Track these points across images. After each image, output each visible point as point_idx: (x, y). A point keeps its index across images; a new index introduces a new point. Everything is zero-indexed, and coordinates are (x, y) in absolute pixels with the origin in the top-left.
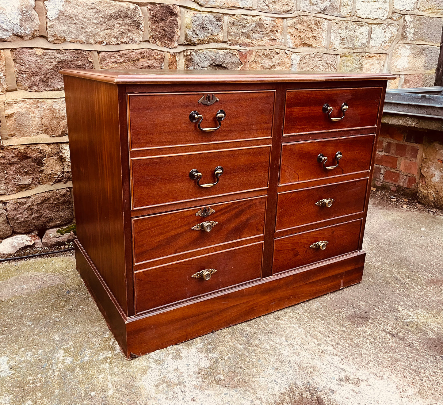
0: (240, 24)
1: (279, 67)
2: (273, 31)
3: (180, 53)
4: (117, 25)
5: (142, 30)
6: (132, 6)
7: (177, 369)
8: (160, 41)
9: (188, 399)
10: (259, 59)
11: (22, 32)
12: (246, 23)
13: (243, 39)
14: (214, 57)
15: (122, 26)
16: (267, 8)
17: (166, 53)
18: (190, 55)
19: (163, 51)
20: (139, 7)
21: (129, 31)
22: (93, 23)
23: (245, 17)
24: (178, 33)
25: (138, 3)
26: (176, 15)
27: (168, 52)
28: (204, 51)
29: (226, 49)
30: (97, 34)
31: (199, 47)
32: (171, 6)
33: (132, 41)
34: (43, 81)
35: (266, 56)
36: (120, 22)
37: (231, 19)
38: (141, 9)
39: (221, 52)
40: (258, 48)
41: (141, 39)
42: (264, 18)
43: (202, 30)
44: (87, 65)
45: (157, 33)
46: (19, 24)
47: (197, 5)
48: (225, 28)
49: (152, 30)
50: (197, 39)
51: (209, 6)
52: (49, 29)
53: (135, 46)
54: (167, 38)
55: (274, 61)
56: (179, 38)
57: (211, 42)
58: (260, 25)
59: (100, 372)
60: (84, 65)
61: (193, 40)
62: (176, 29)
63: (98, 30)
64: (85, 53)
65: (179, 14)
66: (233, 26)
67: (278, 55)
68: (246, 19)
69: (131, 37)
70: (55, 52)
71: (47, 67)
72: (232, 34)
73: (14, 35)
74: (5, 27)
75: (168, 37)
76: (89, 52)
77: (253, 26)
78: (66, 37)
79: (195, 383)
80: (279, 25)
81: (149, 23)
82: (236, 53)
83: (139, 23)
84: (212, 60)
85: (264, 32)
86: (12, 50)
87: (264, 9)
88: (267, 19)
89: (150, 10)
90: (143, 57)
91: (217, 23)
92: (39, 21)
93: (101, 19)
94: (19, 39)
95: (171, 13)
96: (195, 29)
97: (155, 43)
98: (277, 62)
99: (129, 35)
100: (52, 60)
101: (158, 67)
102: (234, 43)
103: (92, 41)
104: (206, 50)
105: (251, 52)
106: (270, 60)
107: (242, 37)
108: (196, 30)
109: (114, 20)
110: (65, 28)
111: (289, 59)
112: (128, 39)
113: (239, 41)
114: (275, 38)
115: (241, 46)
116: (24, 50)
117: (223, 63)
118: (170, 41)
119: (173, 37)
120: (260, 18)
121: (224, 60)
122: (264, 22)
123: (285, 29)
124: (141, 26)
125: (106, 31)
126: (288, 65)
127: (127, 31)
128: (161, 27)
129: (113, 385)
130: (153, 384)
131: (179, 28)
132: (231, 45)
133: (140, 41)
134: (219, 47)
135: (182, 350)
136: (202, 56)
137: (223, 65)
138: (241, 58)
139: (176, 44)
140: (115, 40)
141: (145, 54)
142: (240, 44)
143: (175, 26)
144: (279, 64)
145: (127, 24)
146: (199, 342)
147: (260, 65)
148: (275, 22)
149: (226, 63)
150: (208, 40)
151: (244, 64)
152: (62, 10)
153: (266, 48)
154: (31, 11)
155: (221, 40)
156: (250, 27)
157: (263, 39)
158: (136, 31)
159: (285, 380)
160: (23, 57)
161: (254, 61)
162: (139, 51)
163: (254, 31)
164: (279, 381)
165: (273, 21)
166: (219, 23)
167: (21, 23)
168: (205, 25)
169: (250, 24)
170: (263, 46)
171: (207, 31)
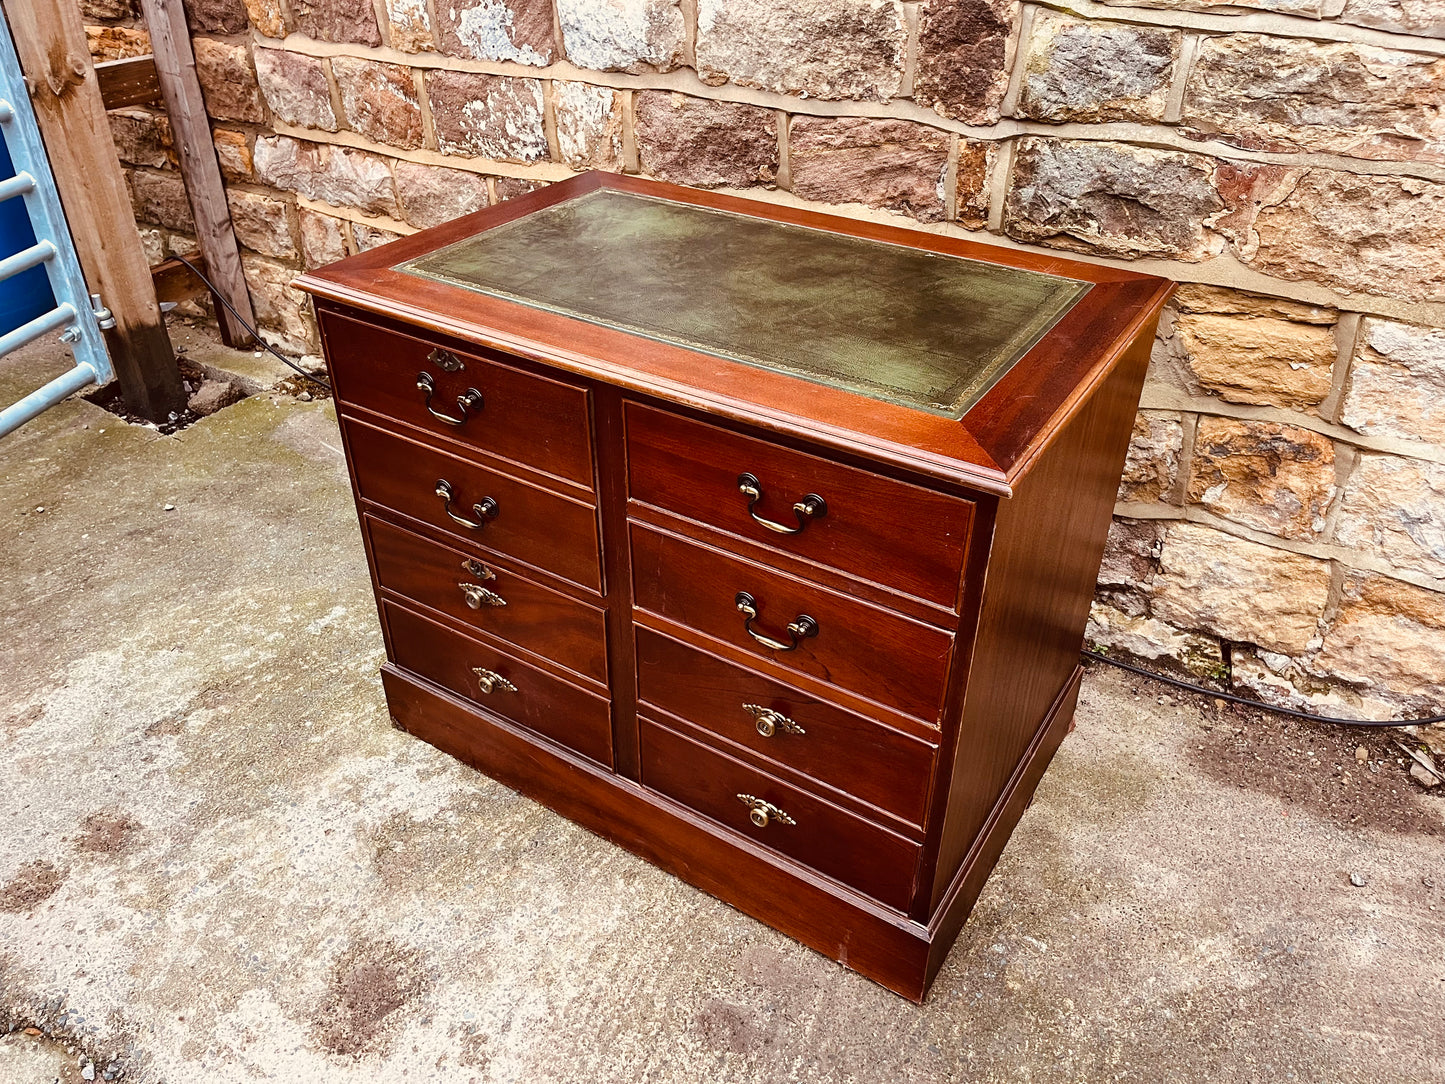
0: (1246, 66)
1: (1412, 248)
2: (1412, 106)
3: (1002, 141)
4: (839, 51)
5: (898, 69)
6: (877, 3)
7: (391, 787)
8: (944, 103)
9: (329, 826)
10: (1310, 204)
11: (653, 56)
12: (1273, 64)
13: (1247, 122)
14: (1111, 170)
15: (848, 53)
16: (1398, 14)
17: (955, 137)
18: (1032, 151)
19: (949, 132)
21: (865, 68)
22: (781, 44)
23: (1275, 44)
24: (1002, 85)
26: (1005, 29)
27: (962, 136)
28: (1082, 145)
29: (1167, 148)
30: (788, 70)
31: (1069, 131)
32: (990, 2)
33: (870, 94)
34: (677, 163)
35: (1351, 195)
36: (845, 43)
37: (1213, 47)
38: (905, 10)
39: (1147, 156)
40: (1316, 160)
41: (892, 92)
42: (1366, 52)
43: (1087, 79)
44: (763, 141)
45: (937, 80)
46: (644, 39)
48: (1179, 78)
49: (925, 69)
50: (1061, 106)
51: (1127, 2)
52: (699, 53)
54: (964, 96)
55: (1385, 221)
56: (1002, 98)
57: (1118, 120)
58: (1349, 76)
59: (355, 709)
60: (756, 140)
61: (1045, 107)
62: (996, 71)
63: (791, 62)
64: (761, 115)
65: (1016, 27)
66: (1215, 74)
67: (1412, 202)
68: (1278, 52)
69: (867, 85)
70: (705, 103)
71: (685, 136)
72: (1204, 99)
73: (640, 61)
74: (624, 46)
75: (968, 94)
76: (767, 112)
78: (730, 74)
79: (368, 819)
81: (921, 50)
82: (1207, 169)
83: (891, 49)
84: (1103, 179)
85: (1359, 106)
86: (635, 92)
87: (1378, 20)
88: (1384, 56)
89: (926, 13)
90: (892, 141)
91: (1147, 58)
92: (684, 35)
93: (801, 35)
94: (651, 69)
95: (989, 22)
96: (1056, 74)
97: (932, 105)
98: (1400, 225)
99: (863, 78)
100: (696, 122)
101: (929, 172)
102: (1203, 132)
103: (778, 87)
104: (1088, 144)
105: (1275, 172)
106: (1365, 211)
107: (1248, 114)
108: (1060, 78)
109: (829, 39)
110: (729, 53)
112: (861, 90)
113: (1229, 129)
114: (1414, 134)
115: (1233, 144)
116: (655, 94)
117: (1143, 192)
118: (972, 105)
119: (981, 95)
120: (1350, 50)
121: (1149, 186)
122: (1369, 66)
124: (896, 58)
125: (809, 66)
127: (859, 68)
128: (949, 62)
129: (333, 735)
130: (347, 774)
131: (1008, 67)
132: (1190, 136)
133: (891, 98)
134: (1139, 139)
135: (449, 772)
136: (1072, 160)
137: (1141, 199)
138: (1223, 186)
139: (992, 115)
140: (826, 88)
141: (896, 135)
142: (1230, 139)
143: (994, 61)
144: (1405, 236)
145: (858, 51)
146: (480, 784)
147: (1308, 222)
148: (1433, 72)
149: (1154, 196)
150: (1103, 113)
151: (1234, 208)
152: (723, 11)
153: (1355, 166)
154: (669, 11)
155: (1155, 116)
156: (1292, 82)
157: (1348, 130)
158: (882, 68)
159: (430, 939)
160: (652, 108)
161: (1282, 207)
162: (882, 124)
163: (1311, 96)
164: (424, 930)
165: (1420, 69)
166: (1158, 60)
167: (650, 40)
168: (1098, 63)
169: (1297, 69)
170: (1342, 155)
171: (1101, 82)
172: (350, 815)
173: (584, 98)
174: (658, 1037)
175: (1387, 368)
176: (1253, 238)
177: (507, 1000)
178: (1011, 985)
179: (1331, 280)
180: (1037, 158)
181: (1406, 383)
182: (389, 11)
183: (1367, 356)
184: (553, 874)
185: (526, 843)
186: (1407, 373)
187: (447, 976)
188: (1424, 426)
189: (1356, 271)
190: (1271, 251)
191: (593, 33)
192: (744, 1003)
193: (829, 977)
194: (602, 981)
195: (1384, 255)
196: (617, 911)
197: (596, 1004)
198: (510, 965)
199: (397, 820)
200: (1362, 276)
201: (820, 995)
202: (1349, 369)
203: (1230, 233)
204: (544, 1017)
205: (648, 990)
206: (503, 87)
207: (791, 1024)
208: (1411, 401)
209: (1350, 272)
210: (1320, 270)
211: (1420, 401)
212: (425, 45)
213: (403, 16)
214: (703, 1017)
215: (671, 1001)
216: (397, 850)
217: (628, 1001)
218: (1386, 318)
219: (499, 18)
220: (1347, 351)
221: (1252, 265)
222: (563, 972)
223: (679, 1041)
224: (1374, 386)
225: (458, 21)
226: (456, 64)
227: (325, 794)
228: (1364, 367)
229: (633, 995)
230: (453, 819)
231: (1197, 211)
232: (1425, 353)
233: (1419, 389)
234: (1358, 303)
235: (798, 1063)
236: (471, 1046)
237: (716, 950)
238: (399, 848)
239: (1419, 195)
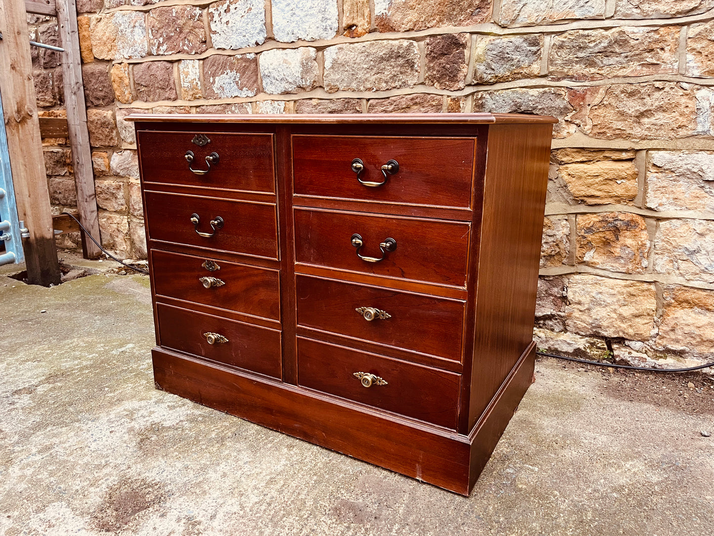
0: (575, 44)
1: (664, 114)
2: (652, 50)
3: (467, 96)
4: (389, 68)
5: (417, 71)
6: (405, 43)
7: (152, 412)
8: (439, 83)
9: (113, 429)
10: (613, 101)
11: (304, 83)
12: (587, 41)
13: (579, 69)
14: (519, 100)
15: (393, 68)
16: (639, 11)
17: (445, 97)
18: (482, 98)
19: (442, 95)
20: (415, 43)
21: (401, 73)
22: (363, 68)
23: (586, 32)
24: (465, 70)
25: (414, 38)
26: (464, 46)
27: (448, 96)
28: (504, 91)
29: (543, 87)
30: (366, 79)
31: (497, 87)
32: (456, 35)
33: (405, 84)
35: (631, 94)
36: (392, 63)
37: (558, 39)
38: (418, 46)
39: (535, 92)
40: (613, 81)
41: (414, 82)
42: (626, 29)
43: (503, 62)
45: (435, 73)
46: (300, 76)
47: (498, 27)
48: (545, 55)
49: (429, 69)
50: (493, 75)
51: (518, 25)
52: (325, 79)
53: (407, 91)
54: (447, 78)
55: (649, 103)
56: (465, 76)
57: (520, 79)
58: (622, 41)
59: (135, 383)
61: (485, 77)
62: (461, 65)
63: (368, 75)
64: (354, 102)
65: (469, 44)
66: (561, 50)
67: (661, 93)
68: (588, 36)
69: (403, 81)
70: (328, 101)
72: (557, 62)
73: (298, 87)
74: (290, 80)
75: (450, 76)
76: (357, 100)
77: (602, 45)
78: (340, 86)
79: (137, 426)
80: (668, 38)
81: (427, 61)
82: (563, 93)
83: (413, 62)
84: (515, 105)
85: (628, 54)
86: (295, 101)
87: (631, 15)
88: (636, 30)
89: (428, 44)
90: (416, 104)
91: (529, 48)
92: (318, 72)
93: (372, 63)
94: (303, 90)
95: (456, 44)
96: (489, 61)
97: (433, 85)
98: (657, 104)
99: (401, 78)
100: (324, 110)
102: (559, 77)
103: (362, 88)
104: (507, 91)
105: (595, 89)
106: (639, 101)
107: (578, 65)
108: (491, 63)
109: (385, 62)
110: (339, 76)
111: (691, 99)
112: (400, 83)
113: (571, 73)
114: (656, 62)
115: (574, 80)
116: (305, 101)
117: (535, 108)
118: (452, 81)
119: (456, 76)
120: (620, 30)
121: (537, 105)
122: (630, 35)
123: (683, 43)
124: (416, 66)
125: (376, 76)
126: (687, 111)
127: (399, 73)
129: (120, 393)
130: (126, 408)
131: (467, 62)
132: (553, 80)
133: (415, 85)
134: (530, 85)
136: (500, 99)
137: (534, 112)
138: (572, 100)
139: (461, 85)
140: (384, 85)
141: (417, 100)
142: (571, 78)
143: (460, 60)
144: (661, 109)
145: (399, 65)
146: (204, 411)
147: (614, 110)
148: (659, 34)
149: (540, 109)
150: (512, 76)
151: (578, 110)
152: (336, 58)
153: (631, 80)
154: (311, 62)
155: (536, 73)
156: (596, 48)
157: (625, 65)
158: (409, 72)
159: (168, 477)
160: (303, 107)
161: (601, 105)
162: (411, 96)
163: (605, 53)
164: (165, 474)
165: (653, 33)
166: (534, 49)
167: (302, 76)
168: (508, 53)
169: (598, 42)
170: (624, 77)
171: (509, 62)
172: (126, 424)
173: (271, 107)
174: (309, 519)
175: (664, 174)
176: (589, 122)
177: (214, 504)
178: (520, 486)
179: (629, 136)
180: (484, 101)
181: (674, 180)
182: (182, 83)
183: (653, 170)
184: (245, 447)
185: (230, 434)
186: (674, 175)
187: (177, 494)
188: (687, 201)
189: (640, 130)
190: (599, 126)
191: (276, 77)
192: (361, 501)
193: (411, 487)
194: (274, 493)
195: (652, 120)
196: (283, 462)
197: (270, 505)
198: (217, 488)
199: (153, 426)
200: (643, 131)
201: (407, 495)
202: (645, 178)
203: (578, 122)
204: (237, 511)
205: (302, 496)
206: (233, 108)
207: (390, 509)
208: (678, 189)
209: (638, 131)
210: (623, 132)
211: (683, 189)
212: (197, 96)
213: (188, 84)
214: (336, 508)
215: (316, 501)
216: (153, 439)
217: (290, 502)
218: (659, 149)
219: (233, 78)
220: (643, 169)
221: (591, 135)
222: (250, 490)
223: (321, 520)
224: (659, 184)
225: (214, 82)
226: (212, 102)
227: (112, 416)
228: (652, 176)
229: (293, 499)
230: (187, 425)
231: (561, 113)
232: (680, 162)
233: (681, 182)
234: (644, 145)
235: (396, 527)
236: (190, 526)
237: (343, 477)
238: (154, 438)
239: (663, 88)
